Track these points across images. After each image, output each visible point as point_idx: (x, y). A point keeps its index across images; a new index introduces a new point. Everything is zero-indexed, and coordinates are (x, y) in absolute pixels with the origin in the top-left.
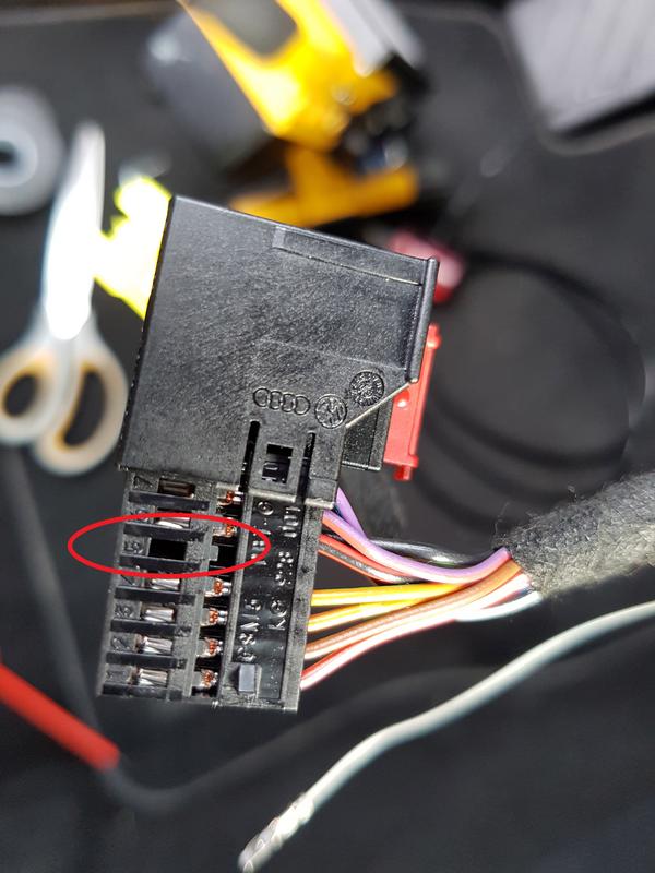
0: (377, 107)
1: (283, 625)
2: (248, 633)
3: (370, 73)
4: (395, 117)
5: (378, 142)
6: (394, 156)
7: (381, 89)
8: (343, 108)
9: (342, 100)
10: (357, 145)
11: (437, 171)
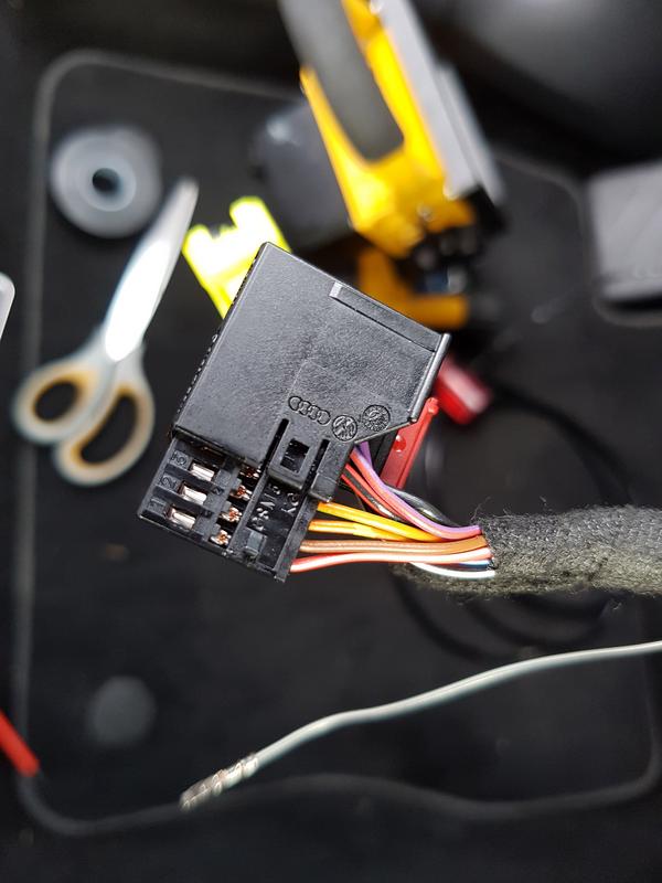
0: (452, 231)
1: (293, 512)
2: (265, 508)
3: (456, 197)
4: (467, 246)
5: (445, 263)
6: (455, 280)
7: (461, 216)
8: (422, 225)
9: (425, 215)
10: (426, 260)
11: (490, 306)
